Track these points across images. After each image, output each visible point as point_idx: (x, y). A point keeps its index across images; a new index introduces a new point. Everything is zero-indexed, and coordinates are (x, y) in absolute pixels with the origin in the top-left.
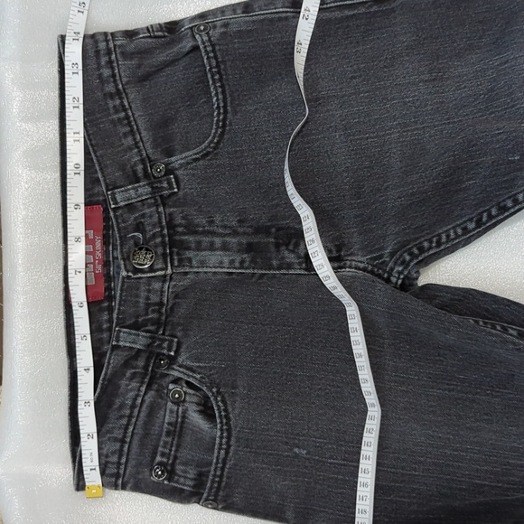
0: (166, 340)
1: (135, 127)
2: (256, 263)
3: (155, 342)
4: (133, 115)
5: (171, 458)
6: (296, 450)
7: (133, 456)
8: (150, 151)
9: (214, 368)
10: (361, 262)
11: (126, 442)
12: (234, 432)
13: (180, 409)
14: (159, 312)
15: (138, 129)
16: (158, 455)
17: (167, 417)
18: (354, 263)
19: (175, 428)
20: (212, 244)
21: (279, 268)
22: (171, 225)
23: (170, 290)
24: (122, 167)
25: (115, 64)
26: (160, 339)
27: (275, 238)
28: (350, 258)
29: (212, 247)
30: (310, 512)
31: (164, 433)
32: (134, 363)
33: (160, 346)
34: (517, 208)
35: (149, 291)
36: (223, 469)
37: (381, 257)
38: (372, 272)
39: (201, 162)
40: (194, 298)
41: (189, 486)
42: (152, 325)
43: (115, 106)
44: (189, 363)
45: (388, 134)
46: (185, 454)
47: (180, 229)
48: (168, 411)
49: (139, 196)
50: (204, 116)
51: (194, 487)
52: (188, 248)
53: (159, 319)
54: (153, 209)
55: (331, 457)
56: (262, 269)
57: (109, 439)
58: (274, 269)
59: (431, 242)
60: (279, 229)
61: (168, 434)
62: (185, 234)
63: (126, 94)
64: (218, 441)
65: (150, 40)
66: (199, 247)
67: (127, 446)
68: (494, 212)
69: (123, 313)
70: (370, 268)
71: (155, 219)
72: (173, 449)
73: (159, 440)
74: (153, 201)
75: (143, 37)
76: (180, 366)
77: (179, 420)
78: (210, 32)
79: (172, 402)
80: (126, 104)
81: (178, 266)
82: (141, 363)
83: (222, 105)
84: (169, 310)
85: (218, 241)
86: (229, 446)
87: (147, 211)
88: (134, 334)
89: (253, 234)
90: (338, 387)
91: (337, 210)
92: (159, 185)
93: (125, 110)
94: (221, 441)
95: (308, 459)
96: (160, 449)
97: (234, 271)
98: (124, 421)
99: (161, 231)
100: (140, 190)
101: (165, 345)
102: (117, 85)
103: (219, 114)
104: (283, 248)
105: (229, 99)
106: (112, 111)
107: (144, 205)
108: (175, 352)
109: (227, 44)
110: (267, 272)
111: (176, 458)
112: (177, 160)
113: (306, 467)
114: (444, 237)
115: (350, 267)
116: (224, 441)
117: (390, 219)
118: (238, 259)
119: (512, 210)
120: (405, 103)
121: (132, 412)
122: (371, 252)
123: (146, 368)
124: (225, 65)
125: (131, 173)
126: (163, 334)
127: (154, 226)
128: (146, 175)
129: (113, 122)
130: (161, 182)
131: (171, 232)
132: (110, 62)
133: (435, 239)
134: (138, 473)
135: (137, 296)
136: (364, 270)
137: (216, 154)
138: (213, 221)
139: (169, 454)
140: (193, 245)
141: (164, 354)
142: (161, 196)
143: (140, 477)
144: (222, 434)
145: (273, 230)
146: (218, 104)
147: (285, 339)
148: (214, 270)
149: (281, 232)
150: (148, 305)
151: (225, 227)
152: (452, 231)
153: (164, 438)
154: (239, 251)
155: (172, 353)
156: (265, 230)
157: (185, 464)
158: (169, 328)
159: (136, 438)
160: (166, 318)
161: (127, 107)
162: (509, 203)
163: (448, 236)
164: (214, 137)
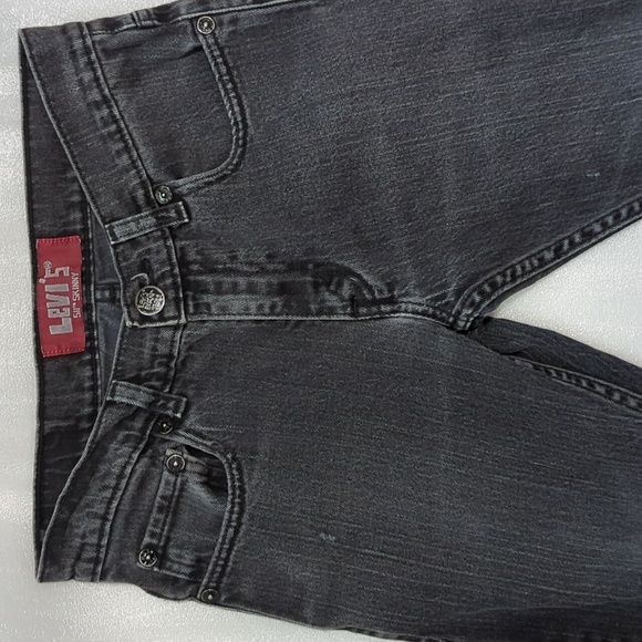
0: (173, 399)
1: (130, 142)
2: (290, 308)
3: (158, 401)
4: (127, 126)
5: (163, 539)
6: (322, 535)
7: (116, 537)
8: (151, 171)
9: (229, 433)
10: (420, 304)
11: (107, 520)
12: (247, 507)
13: (179, 479)
14: (167, 365)
15: (134, 145)
16: (147, 535)
17: (161, 489)
18: (410, 306)
19: (170, 503)
20: (235, 285)
21: (319, 313)
22: (183, 262)
23: (183, 340)
24: (119, 194)
25: (97, 65)
26: (165, 398)
27: (313, 276)
28: (405, 300)
29: (235, 289)
30: (334, 611)
31: (155, 509)
32: (129, 424)
33: (164, 406)
34: (607, 232)
35: (157, 340)
36: (229, 551)
37: (444, 296)
38: (433, 316)
39: (215, 187)
40: (212, 351)
41: (185, 574)
42: (158, 380)
43: (102, 118)
44: (199, 428)
45: (440, 137)
46: (180, 534)
47: (195, 267)
48: (163, 482)
49: (141, 230)
50: (218, 128)
51: (191, 575)
52: (206, 292)
53: (166, 374)
54: (161, 242)
55: (366, 547)
56: (297, 315)
57: (88, 514)
58: (313, 315)
59: (505, 276)
60: (317, 265)
61: (160, 510)
62: (201, 273)
63: (116, 102)
64: (226, 516)
65: (136, 32)
66: (219, 291)
67: (109, 524)
68: (577, 238)
69: (123, 364)
70: (431, 311)
71: (164, 255)
72: (166, 528)
73: (148, 518)
74: (159, 233)
75: (128, 29)
76: (187, 431)
77: (176, 493)
78: (216, 32)
79: (169, 471)
80: (116, 113)
81: (194, 314)
82: (138, 424)
83: (239, 119)
84: (179, 364)
85: (242, 281)
86: (240, 524)
87: (153, 246)
88: (134, 389)
89: (285, 271)
90: (382, 462)
91: (384, 239)
92: (165, 214)
93: (116, 121)
94: (230, 517)
95: (337, 548)
96: (150, 528)
97: (263, 318)
98: (108, 494)
99: (172, 270)
100: (142, 222)
101: (171, 404)
102: (102, 91)
103: (238, 131)
104: (323, 288)
105: (248, 111)
106: (100, 124)
107: (149, 239)
108: (183, 415)
109: (237, 46)
110: (304, 318)
111: (168, 539)
112: (185, 184)
113: (333, 558)
114: (519, 268)
115: (406, 311)
116: (235, 516)
117: (449, 246)
118: (268, 303)
119: (601, 236)
120: (459, 97)
121: (118, 484)
122: (431, 291)
123: (143, 431)
124: (238, 70)
125: (129, 201)
126: (170, 392)
127: (162, 264)
128: (149, 202)
129: (102, 137)
130: (167, 211)
131: (184, 270)
132: (90, 63)
133: (509, 272)
134: (122, 559)
135: (141, 345)
136: (424, 313)
137: (235, 176)
138: (235, 257)
139: (161, 534)
140: (212, 288)
141: (168, 416)
142: (170, 228)
143: (123, 562)
144: (232, 508)
145: (310, 266)
146: (235, 119)
147: (321, 403)
148: (238, 318)
149: (321, 269)
150: (154, 357)
151: (251, 264)
152: (527, 263)
153: (155, 515)
154: (269, 293)
155: (179, 415)
156: (301, 267)
157: (180, 547)
158: (178, 385)
159: (121, 516)
160: (175, 374)
161: (118, 117)
162: (597, 228)
163: (523, 268)
164: (233, 159)
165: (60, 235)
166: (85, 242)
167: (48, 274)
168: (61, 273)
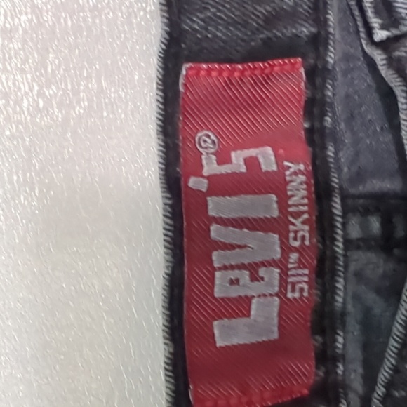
165: (251, 56)
166: (316, 75)
167: (211, 166)
168: (252, 163)
